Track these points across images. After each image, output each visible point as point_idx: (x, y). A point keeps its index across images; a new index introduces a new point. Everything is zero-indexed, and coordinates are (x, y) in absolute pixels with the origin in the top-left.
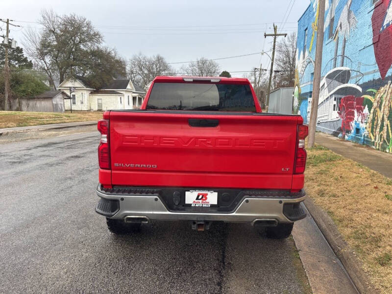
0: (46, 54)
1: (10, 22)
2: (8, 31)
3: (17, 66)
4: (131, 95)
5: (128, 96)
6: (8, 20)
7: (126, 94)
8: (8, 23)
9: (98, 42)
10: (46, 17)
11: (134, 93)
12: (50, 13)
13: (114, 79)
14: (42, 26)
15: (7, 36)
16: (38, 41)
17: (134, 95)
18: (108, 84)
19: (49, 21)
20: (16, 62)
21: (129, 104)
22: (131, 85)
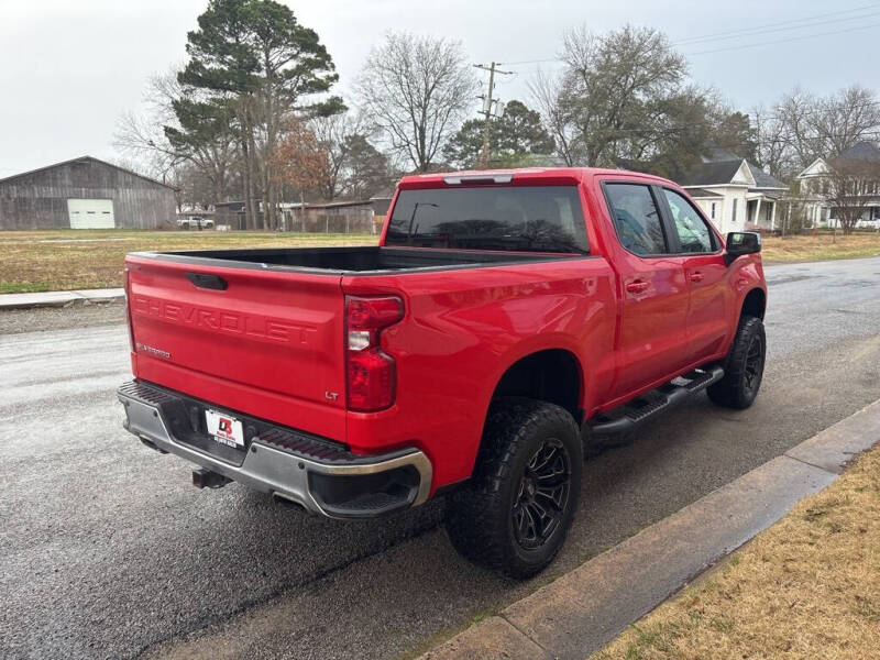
0: (568, 120)
1: (496, 68)
2: (492, 85)
3: (528, 149)
4: (742, 198)
5: (735, 201)
6: (493, 64)
7: (729, 196)
8: (492, 70)
9: (674, 78)
10: (572, 44)
11: (751, 191)
12: (578, 34)
13: (705, 161)
14: (563, 64)
15: (490, 96)
16: (554, 95)
17: (752, 196)
18: (687, 174)
19: (575, 51)
20: (528, 141)
21: (734, 219)
22: (744, 172)
